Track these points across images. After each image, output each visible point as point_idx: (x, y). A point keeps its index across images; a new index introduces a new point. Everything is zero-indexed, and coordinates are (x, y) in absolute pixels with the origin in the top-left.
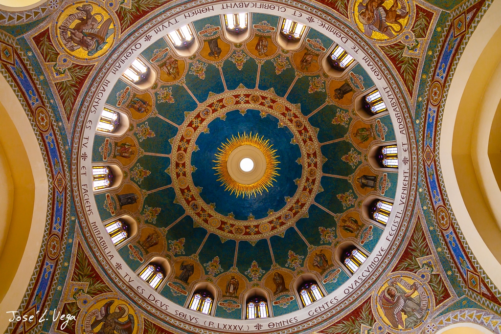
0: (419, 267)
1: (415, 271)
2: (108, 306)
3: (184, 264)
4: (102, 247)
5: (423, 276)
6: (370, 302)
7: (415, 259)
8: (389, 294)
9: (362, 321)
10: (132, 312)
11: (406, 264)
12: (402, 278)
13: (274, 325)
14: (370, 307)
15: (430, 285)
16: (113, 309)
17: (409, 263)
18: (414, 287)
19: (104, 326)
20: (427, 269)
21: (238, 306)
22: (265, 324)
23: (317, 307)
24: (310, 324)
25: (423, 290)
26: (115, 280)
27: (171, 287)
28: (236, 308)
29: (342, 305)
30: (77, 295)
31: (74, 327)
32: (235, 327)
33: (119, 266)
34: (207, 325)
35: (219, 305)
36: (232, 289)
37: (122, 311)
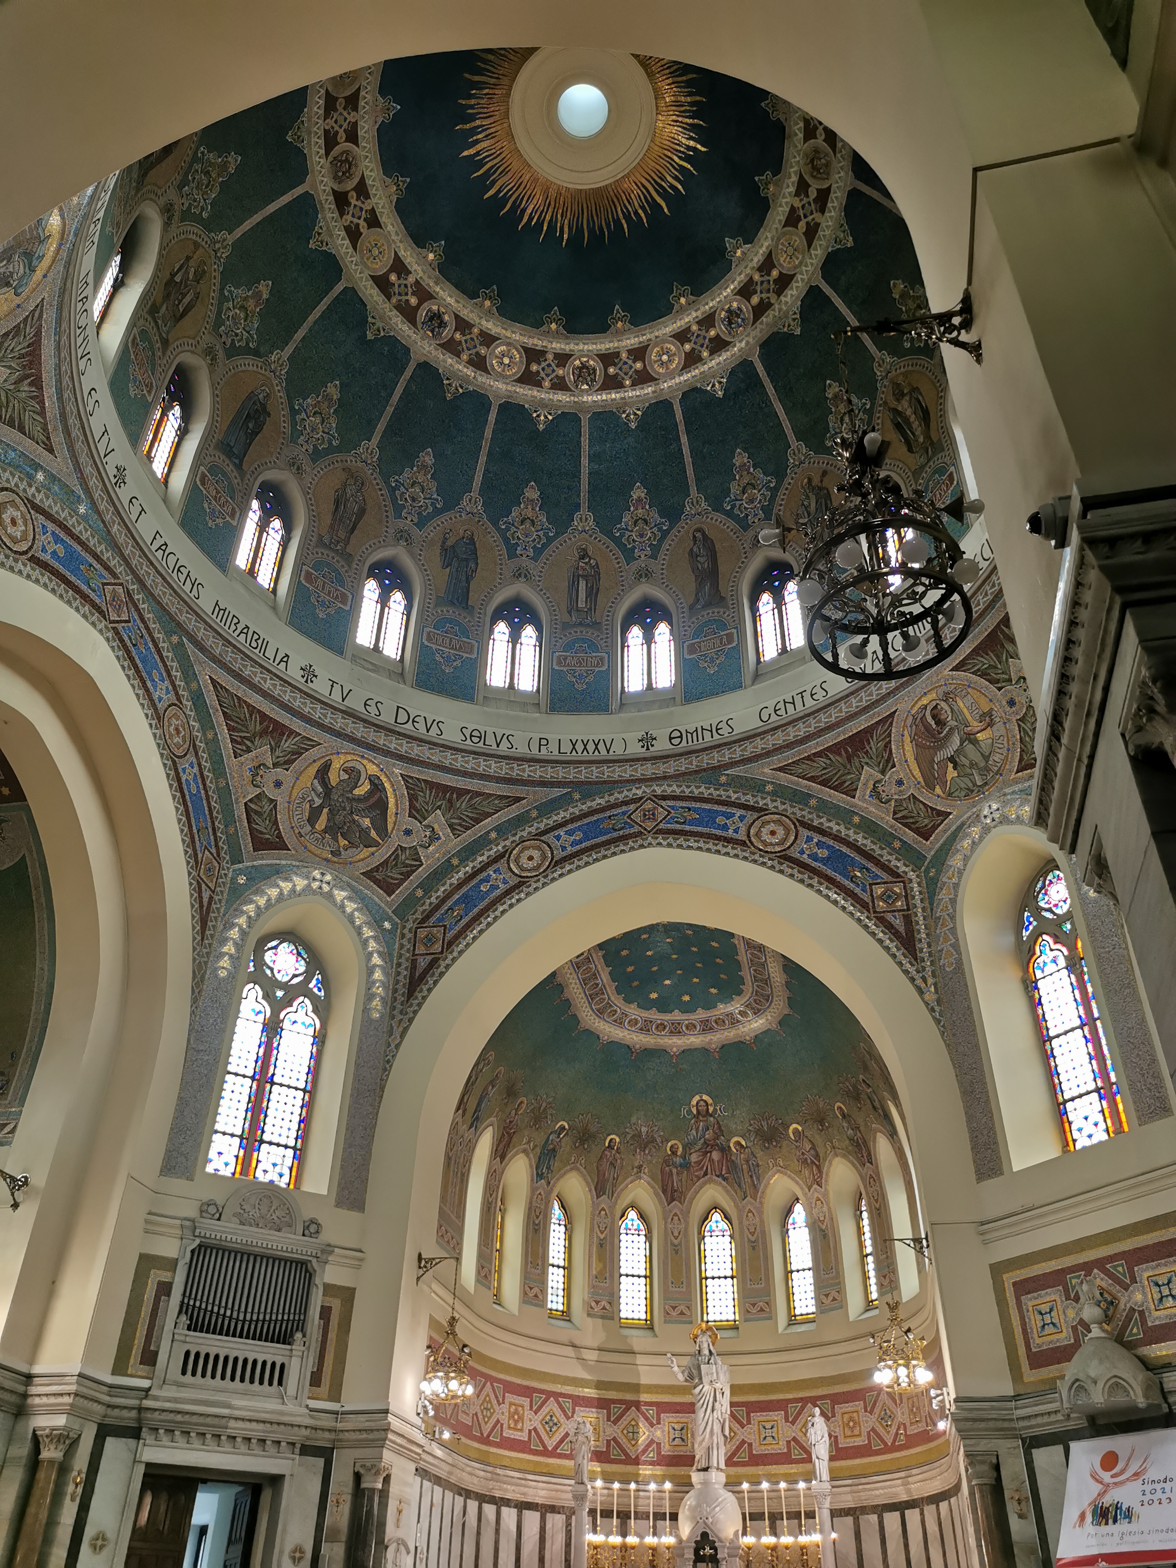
0: (1010, 680)
1: (1000, 685)
2: (323, 773)
3: (449, 543)
4: (257, 651)
5: (1012, 703)
6: (891, 723)
7: (1006, 659)
9: (866, 760)
10: (372, 769)
11: (984, 662)
12: (969, 690)
13: (681, 737)
14: (890, 735)
15: (1019, 726)
16: (334, 778)
17: (992, 663)
18: (988, 719)
19: (332, 813)
20: (1026, 690)
21: (602, 659)
22: (662, 735)
23: (781, 699)
24: (759, 745)
25: (1003, 731)
26: (316, 716)
27: (434, 647)
28: (597, 669)
29: (832, 710)
30: (259, 779)
31: (279, 836)
32: (596, 745)
33: (309, 673)
34: (535, 751)
35: (557, 668)
36: (582, 595)
37: (353, 775)
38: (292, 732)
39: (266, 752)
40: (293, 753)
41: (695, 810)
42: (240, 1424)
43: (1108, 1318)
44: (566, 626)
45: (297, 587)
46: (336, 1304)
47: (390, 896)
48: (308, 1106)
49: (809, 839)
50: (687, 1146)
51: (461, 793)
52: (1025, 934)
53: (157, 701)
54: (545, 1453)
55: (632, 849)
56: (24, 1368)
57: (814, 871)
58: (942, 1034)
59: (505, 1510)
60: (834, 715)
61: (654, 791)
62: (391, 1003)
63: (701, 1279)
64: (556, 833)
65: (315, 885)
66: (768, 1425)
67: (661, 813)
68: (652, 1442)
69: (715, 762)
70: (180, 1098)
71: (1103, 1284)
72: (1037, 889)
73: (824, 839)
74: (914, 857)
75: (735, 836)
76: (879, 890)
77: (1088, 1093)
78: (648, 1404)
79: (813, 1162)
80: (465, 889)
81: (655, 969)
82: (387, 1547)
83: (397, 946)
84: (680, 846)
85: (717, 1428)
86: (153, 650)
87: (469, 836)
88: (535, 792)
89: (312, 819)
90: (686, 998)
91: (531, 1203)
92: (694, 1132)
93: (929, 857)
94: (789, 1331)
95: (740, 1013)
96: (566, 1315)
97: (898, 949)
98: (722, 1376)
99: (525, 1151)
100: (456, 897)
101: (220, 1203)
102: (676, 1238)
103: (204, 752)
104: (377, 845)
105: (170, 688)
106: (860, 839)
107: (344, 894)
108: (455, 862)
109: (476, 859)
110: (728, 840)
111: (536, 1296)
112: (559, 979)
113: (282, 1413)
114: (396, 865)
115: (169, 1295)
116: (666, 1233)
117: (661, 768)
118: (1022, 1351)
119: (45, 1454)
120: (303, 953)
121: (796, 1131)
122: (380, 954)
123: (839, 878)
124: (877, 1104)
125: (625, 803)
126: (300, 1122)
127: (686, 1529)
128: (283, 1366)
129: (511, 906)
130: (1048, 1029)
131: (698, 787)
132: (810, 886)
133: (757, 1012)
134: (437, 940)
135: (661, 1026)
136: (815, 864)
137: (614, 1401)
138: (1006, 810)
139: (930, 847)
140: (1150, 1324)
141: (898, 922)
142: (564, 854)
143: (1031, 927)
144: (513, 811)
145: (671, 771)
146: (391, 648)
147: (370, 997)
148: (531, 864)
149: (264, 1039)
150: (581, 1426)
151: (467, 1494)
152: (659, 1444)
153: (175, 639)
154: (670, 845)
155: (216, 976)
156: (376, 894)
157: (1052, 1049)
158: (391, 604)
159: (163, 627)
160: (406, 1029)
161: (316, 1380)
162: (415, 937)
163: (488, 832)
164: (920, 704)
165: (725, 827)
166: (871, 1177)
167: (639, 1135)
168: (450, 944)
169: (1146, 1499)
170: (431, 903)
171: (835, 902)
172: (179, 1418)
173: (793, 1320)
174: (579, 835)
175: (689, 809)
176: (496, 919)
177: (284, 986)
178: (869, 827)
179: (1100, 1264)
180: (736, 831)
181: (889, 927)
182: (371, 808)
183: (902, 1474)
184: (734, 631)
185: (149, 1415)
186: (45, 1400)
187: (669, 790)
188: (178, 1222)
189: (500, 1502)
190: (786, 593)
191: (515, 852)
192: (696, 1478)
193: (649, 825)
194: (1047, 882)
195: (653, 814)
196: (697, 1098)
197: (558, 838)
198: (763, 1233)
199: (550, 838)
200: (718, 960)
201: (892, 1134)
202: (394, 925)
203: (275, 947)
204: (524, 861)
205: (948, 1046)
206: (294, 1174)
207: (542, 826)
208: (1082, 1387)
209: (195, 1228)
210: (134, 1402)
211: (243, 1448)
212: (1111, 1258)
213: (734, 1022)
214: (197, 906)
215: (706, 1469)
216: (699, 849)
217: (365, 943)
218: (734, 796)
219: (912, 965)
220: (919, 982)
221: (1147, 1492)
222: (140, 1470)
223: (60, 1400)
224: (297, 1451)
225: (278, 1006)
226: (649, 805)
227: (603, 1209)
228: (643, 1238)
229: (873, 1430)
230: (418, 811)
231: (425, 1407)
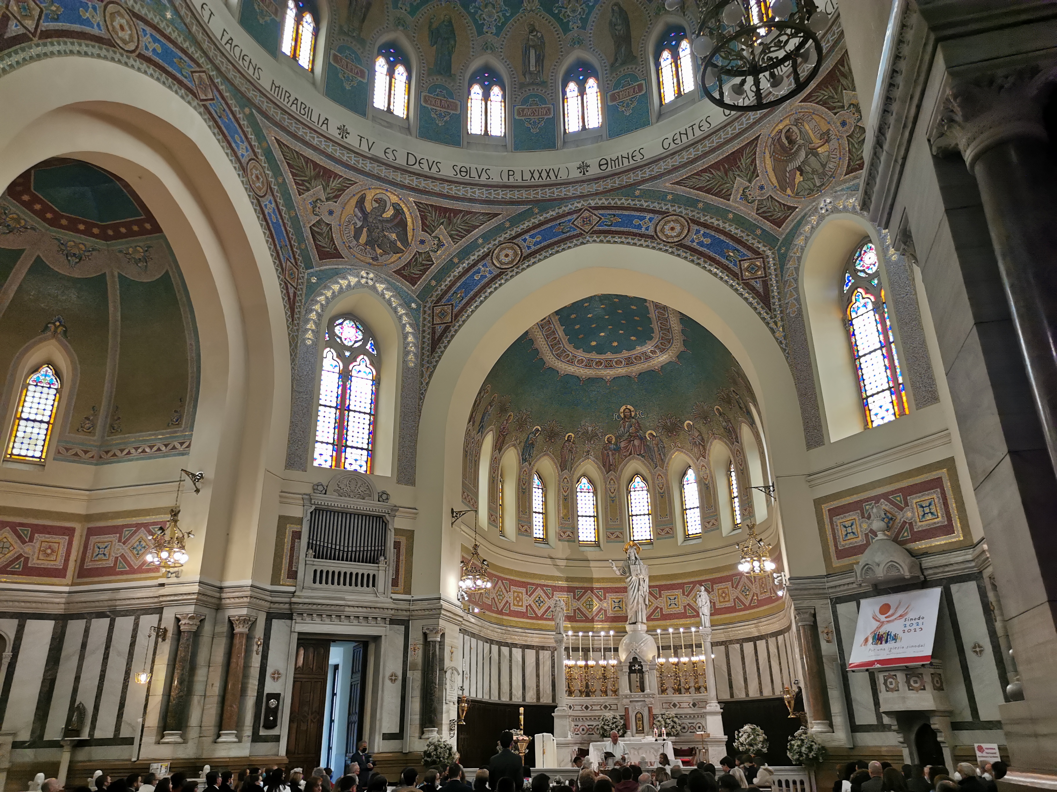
0: (843, 107)
1: (835, 111)
2: (361, 203)
3: (434, 26)
4: (305, 117)
5: (844, 124)
6: (757, 144)
7: (841, 91)
8: (787, 138)
9: (738, 173)
10: (394, 199)
11: (824, 94)
12: (814, 116)
13: (607, 164)
14: (755, 153)
15: (848, 140)
16: (369, 206)
17: (831, 95)
18: (826, 137)
19: (370, 231)
20: (854, 114)
21: (549, 109)
22: (593, 163)
23: (677, 132)
24: (663, 166)
25: (836, 146)
26: (352, 162)
27: (430, 107)
28: (546, 117)
29: (714, 138)
30: (317, 209)
31: (336, 249)
32: (548, 173)
33: (343, 131)
34: (505, 180)
35: (517, 118)
36: (533, 61)
37: (382, 204)
38: (336, 175)
39: (320, 189)
40: (339, 190)
41: (618, 216)
42: (351, 609)
43: (888, 528)
44: (522, 86)
45: (327, 66)
46: (403, 540)
47: (414, 286)
48: (374, 424)
49: (698, 232)
50: (618, 438)
51: (456, 212)
52: (846, 288)
53: (241, 157)
54: (537, 618)
55: (576, 245)
56: (218, 584)
57: (701, 254)
58: (787, 359)
59: (514, 650)
60: (715, 142)
61: (590, 204)
62: (421, 356)
63: (629, 516)
64: (523, 237)
65: (363, 281)
66: (672, 598)
67: (595, 219)
68: (601, 609)
69: (631, 181)
70: (292, 422)
71: (887, 508)
72: (855, 257)
73: (708, 231)
74: (770, 240)
75: (647, 232)
76: (746, 265)
77: (883, 391)
78: (597, 588)
79: (700, 444)
80: (463, 279)
81: (594, 326)
82: (446, 672)
83: (421, 319)
84: (609, 242)
85: (641, 600)
86: (233, 120)
87: (463, 242)
88: (507, 210)
89: (357, 236)
90: (615, 344)
91: (520, 475)
92: (622, 429)
93: (781, 239)
94: (684, 544)
95: (652, 352)
96: (545, 540)
97: (758, 304)
98: (643, 571)
99: (514, 445)
100: (458, 284)
101: (325, 484)
102: (613, 493)
103: (277, 192)
104: (402, 251)
105: (249, 147)
106: (733, 230)
107: (383, 286)
108: (456, 260)
109: (469, 258)
110: (642, 236)
111: (526, 530)
112: (530, 336)
113: (377, 602)
114: (416, 265)
115: (300, 538)
116: (606, 491)
117: (594, 187)
118: (832, 549)
119: (237, 630)
120: (360, 326)
121: (689, 425)
122: (411, 325)
123: (718, 257)
124: (742, 405)
125: (570, 213)
126: (370, 433)
127: (623, 656)
128: (374, 576)
129: (496, 289)
130: (858, 351)
131: (620, 200)
132: (698, 264)
133: (662, 351)
134: (448, 314)
135: (599, 363)
136: (701, 249)
137: (577, 588)
138: (836, 202)
139: (782, 232)
140: (915, 530)
141: (758, 286)
142: (529, 251)
143: (850, 284)
144: (494, 223)
145: (601, 189)
146: (400, 110)
147: (407, 353)
148: (507, 260)
149: (340, 383)
150: (558, 602)
151: (491, 642)
152: (605, 611)
153: (247, 110)
154: (601, 241)
155: (305, 344)
156: (405, 286)
157: (860, 364)
158: (396, 75)
159: (237, 102)
160: (432, 373)
161: (395, 583)
162: (433, 313)
163: (477, 239)
164: (777, 129)
165: (639, 227)
166: (738, 451)
167: (587, 432)
168: (457, 316)
169: (906, 629)
170: (442, 290)
171: (715, 275)
172: (315, 607)
173: (687, 537)
174: (539, 238)
175: (614, 215)
176: (486, 298)
177: (350, 348)
178: (739, 221)
179: (885, 496)
180: (647, 229)
181: (752, 289)
182: (397, 225)
183: (755, 622)
184: (643, 82)
185: (296, 606)
186: (233, 600)
187: (600, 203)
188: (301, 496)
189: (511, 646)
190: (680, 50)
191: (496, 252)
192: (628, 628)
193: (587, 228)
194: (863, 252)
195: (589, 220)
196: (624, 407)
197: (525, 240)
198: (668, 487)
199: (519, 241)
200: (636, 318)
201: (752, 423)
202: (418, 305)
203: (341, 324)
204: (502, 257)
205: (790, 365)
206: (369, 465)
207: (513, 233)
208: (870, 568)
209: (311, 499)
210: (287, 600)
211: (355, 622)
212: (893, 492)
213: (648, 358)
214: (286, 299)
215: (635, 623)
216: (622, 243)
217: (400, 318)
218: (645, 204)
219: (768, 314)
220: (772, 325)
221: (907, 625)
222: (295, 636)
223: (241, 600)
224: (388, 622)
225: (347, 362)
226: (586, 214)
227: (566, 478)
228: (591, 494)
229: (737, 598)
230: (427, 226)
231: (462, 595)
